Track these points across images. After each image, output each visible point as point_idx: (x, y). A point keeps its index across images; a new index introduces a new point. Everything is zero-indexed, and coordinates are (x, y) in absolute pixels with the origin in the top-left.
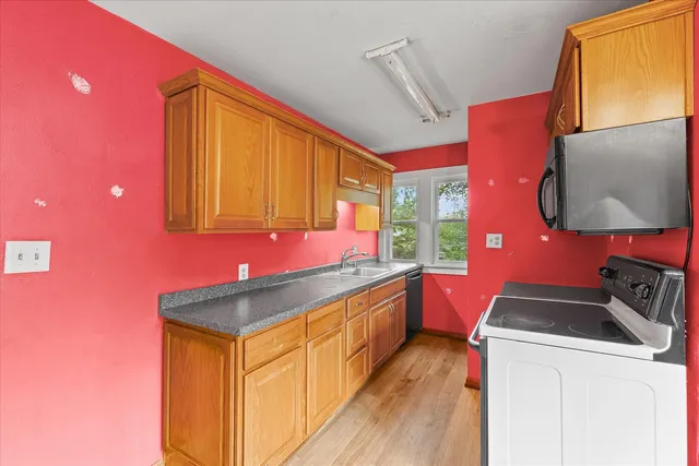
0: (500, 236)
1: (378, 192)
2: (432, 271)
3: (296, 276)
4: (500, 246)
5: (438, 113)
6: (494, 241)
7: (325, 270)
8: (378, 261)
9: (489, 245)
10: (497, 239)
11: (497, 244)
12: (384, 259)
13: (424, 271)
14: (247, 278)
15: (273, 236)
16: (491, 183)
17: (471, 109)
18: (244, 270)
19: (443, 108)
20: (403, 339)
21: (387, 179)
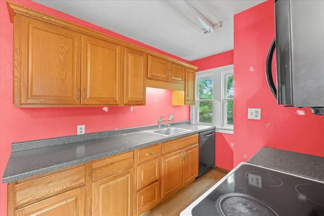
0: (259, 110)
1: (184, 82)
2: (221, 131)
3: (123, 132)
4: (259, 118)
5: (213, 25)
6: (254, 114)
7: (147, 128)
8: (189, 123)
9: (250, 117)
10: (257, 112)
11: (256, 116)
12: (193, 122)
13: (216, 131)
14: (83, 133)
15: (106, 109)
16: (252, 69)
17: (236, 17)
18: (81, 129)
19: (216, 21)
20: (196, 175)
21: (191, 75)
